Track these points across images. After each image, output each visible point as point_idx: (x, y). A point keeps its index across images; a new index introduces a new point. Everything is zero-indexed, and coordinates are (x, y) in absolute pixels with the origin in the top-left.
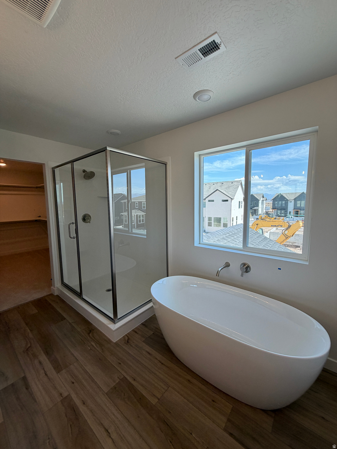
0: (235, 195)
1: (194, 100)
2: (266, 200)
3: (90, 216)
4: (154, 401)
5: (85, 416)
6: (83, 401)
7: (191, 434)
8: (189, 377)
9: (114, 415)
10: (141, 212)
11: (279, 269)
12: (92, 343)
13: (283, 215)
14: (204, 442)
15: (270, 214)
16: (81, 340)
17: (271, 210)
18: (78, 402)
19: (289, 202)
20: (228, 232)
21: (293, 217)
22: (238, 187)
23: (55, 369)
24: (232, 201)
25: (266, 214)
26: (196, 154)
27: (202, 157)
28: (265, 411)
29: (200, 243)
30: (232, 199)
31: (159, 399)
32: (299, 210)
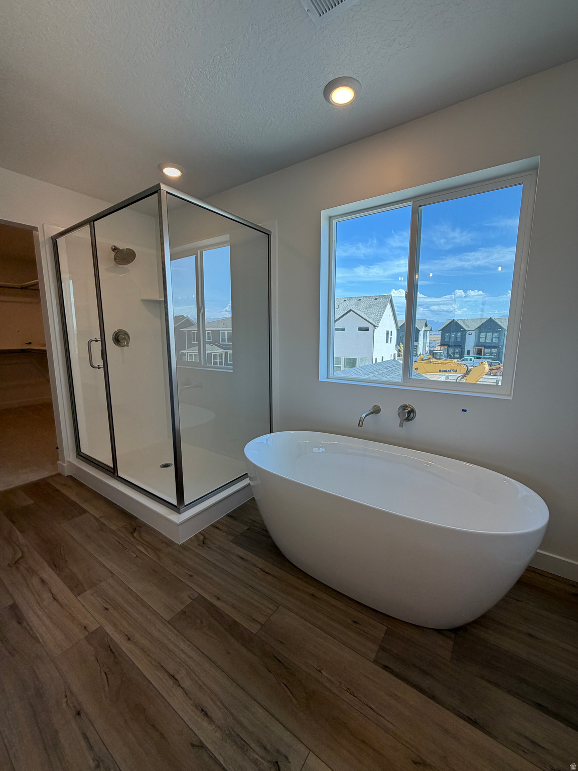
0: (380, 320)
1: (325, 101)
2: (431, 330)
3: (126, 334)
4: (254, 629)
5: (133, 659)
6: (127, 636)
7: (320, 671)
8: (312, 590)
9: (185, 653)
10: (217, 348)
11: (463, 410)
12: (137, 546)
13: (458, 356)
14: (342, 682)
15: (436, 353)
16: (118, 544)
17: (439, 348)
18: (118, 638)
19: (467, 333)
20: (372, 370)
21: (473, 358)
22: (386, 305)
23: (72, 590)
24: (376, 330)
25: (430, 354)
26: (325, 214)
27: (334, 221)
28: (439, 631)
29: (329, 377)
30: (375, 326)
31: (262, 625)
32: (483, 348)
